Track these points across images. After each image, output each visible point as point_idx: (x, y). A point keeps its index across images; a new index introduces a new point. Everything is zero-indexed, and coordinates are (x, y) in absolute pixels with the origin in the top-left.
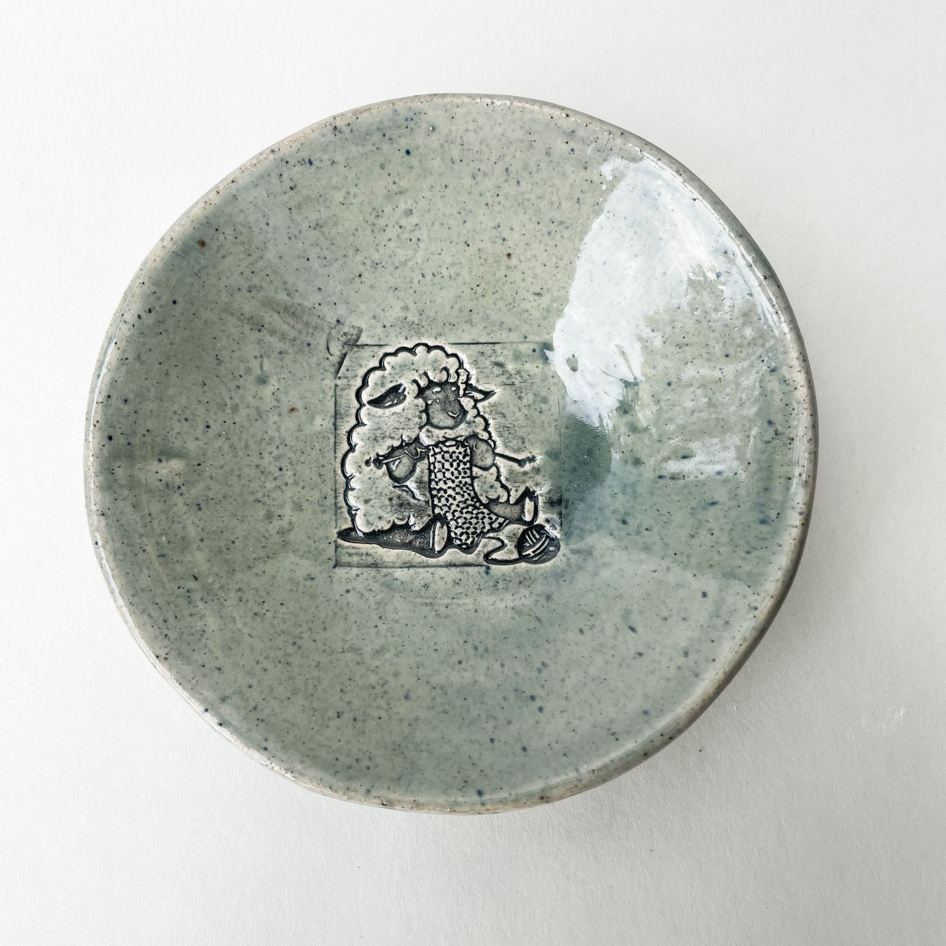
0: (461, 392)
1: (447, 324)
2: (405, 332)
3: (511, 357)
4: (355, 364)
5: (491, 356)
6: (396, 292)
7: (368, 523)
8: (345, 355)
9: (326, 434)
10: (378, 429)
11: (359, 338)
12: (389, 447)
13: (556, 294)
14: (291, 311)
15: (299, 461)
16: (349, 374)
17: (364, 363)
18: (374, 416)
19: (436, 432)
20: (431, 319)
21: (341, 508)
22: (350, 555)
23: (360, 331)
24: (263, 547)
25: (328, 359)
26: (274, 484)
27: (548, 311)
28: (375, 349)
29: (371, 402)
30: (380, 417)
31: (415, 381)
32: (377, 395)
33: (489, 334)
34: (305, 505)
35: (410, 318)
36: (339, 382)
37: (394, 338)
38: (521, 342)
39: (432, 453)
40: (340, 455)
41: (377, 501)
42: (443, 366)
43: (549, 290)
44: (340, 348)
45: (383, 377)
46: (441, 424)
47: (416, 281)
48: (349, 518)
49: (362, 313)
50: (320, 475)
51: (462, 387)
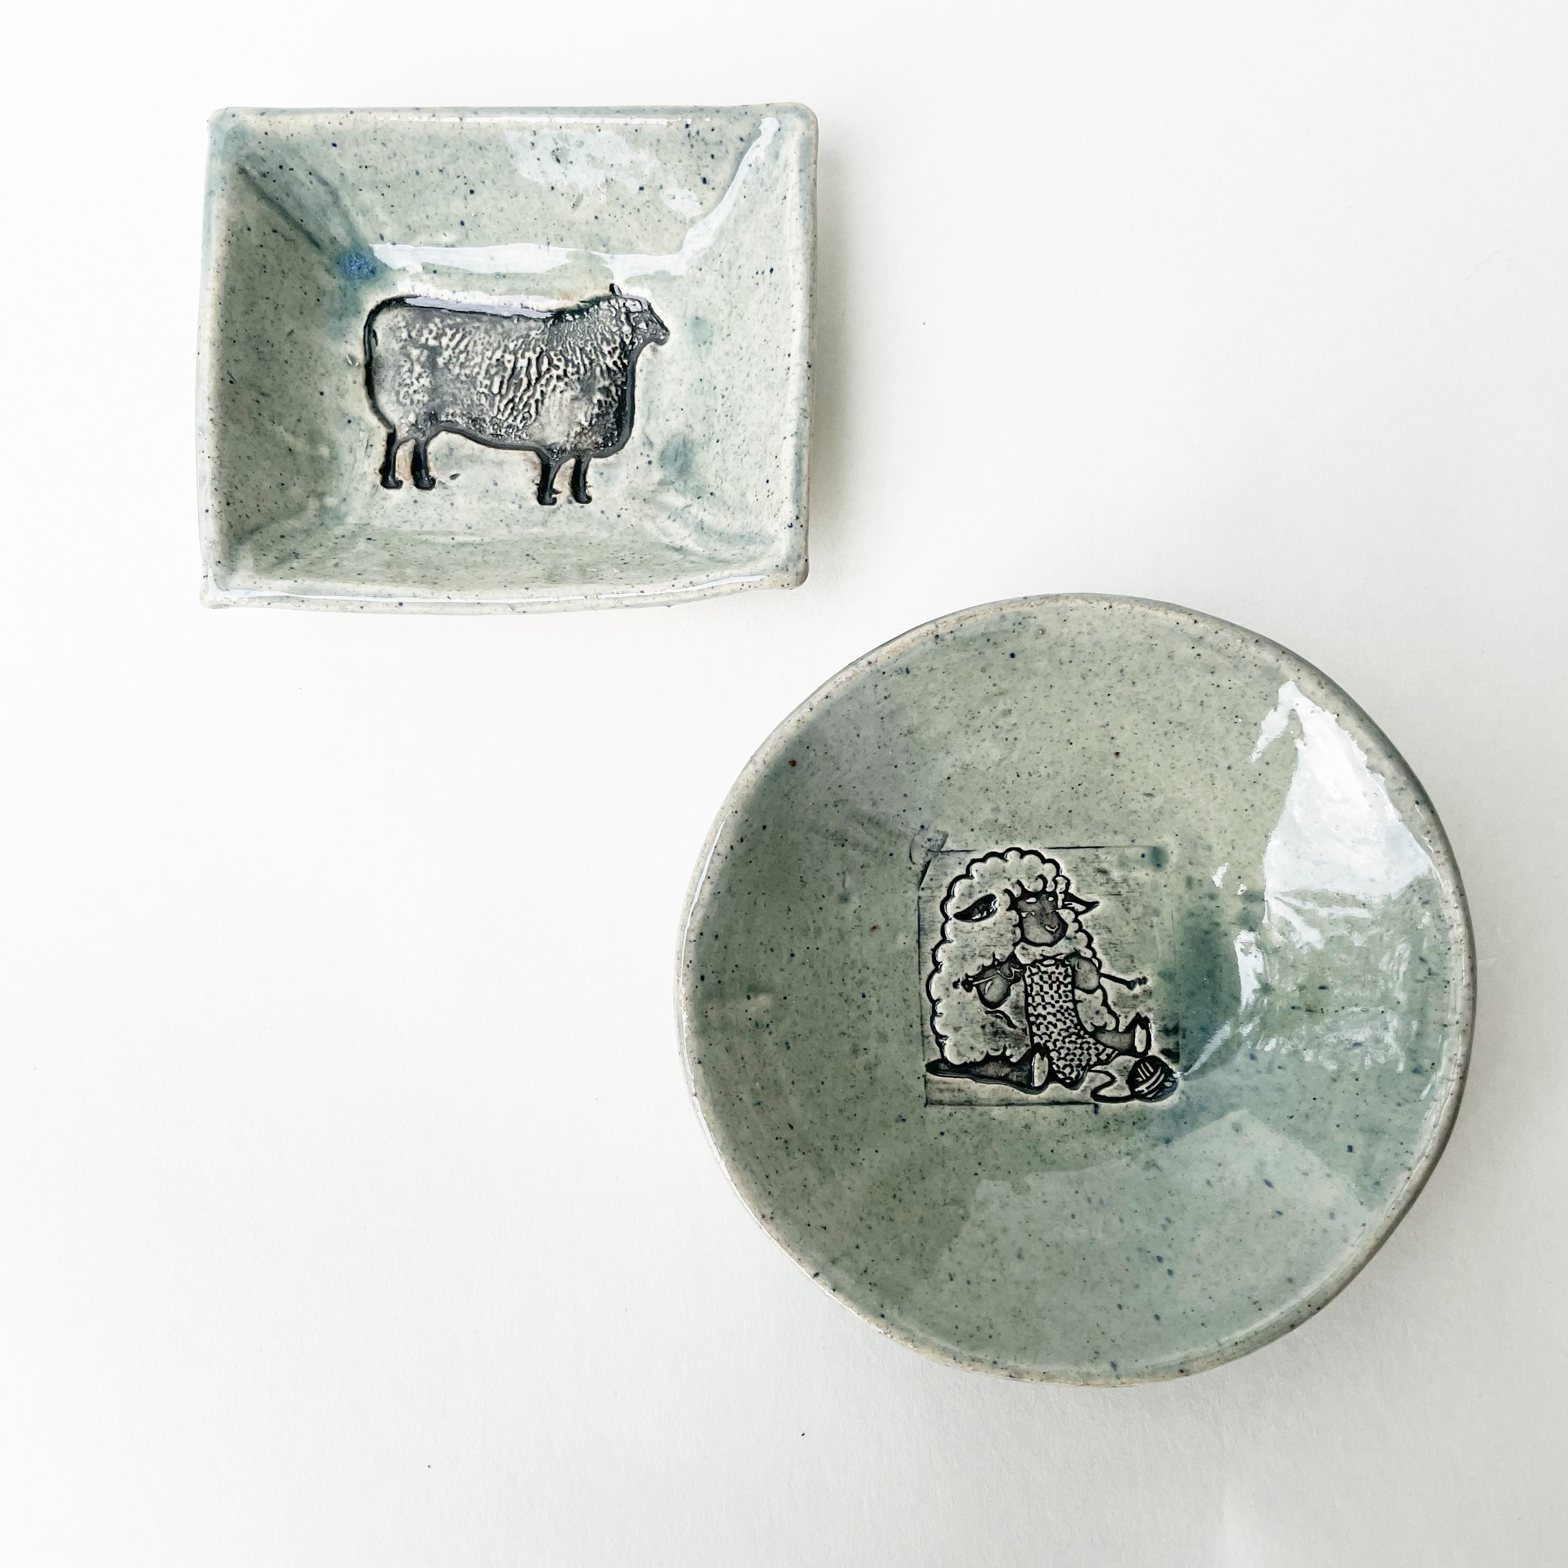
0: (1060, 903)
1: (1043, 827)
2: (995, 836)
3: (1115, 863)
4: (939, 873)
5: (1093, 862)
6: (988, 793)
7: (959, 1054)
8: (929, 863)
9: (909, 954)
10: (967, 946)
11: (944, 843)
12: (979, 968)
13: (1170, 795)
14: (875, 821)
15: (881, 985)
16: (933, 884)
17: (949, 872)
18: (961, 931)
19: (1033, 949)
20: (1025, 821)
21: (928, 1037)
22: (941, 1091)
23: (946, 836)
24: (852, 1086)
25: (910, 868)
26: (859, 1013)
27: (1160, 813)
28: (962, 855)
29: (957, 916)
30: (969, 932)
31: (1007, 891)
32: (964, 907)
33: (1090, 837)
34: (890, 1034)
35: (1002, 820)
36: (921, 893)
37: (983, 842)
38: (1128, 847)
39: (1028, 973)
40: (925, 977)
41: (968, 1029)
42: (1039, 873)
43: (1162, 791)
44: (924, 855)
45: (971, 886)
46: (1038, 941)
47: (1009, 781)
48: (937, 1049)
49: (949, 817)
50: (905, 1000)
51: (1061, 897)
